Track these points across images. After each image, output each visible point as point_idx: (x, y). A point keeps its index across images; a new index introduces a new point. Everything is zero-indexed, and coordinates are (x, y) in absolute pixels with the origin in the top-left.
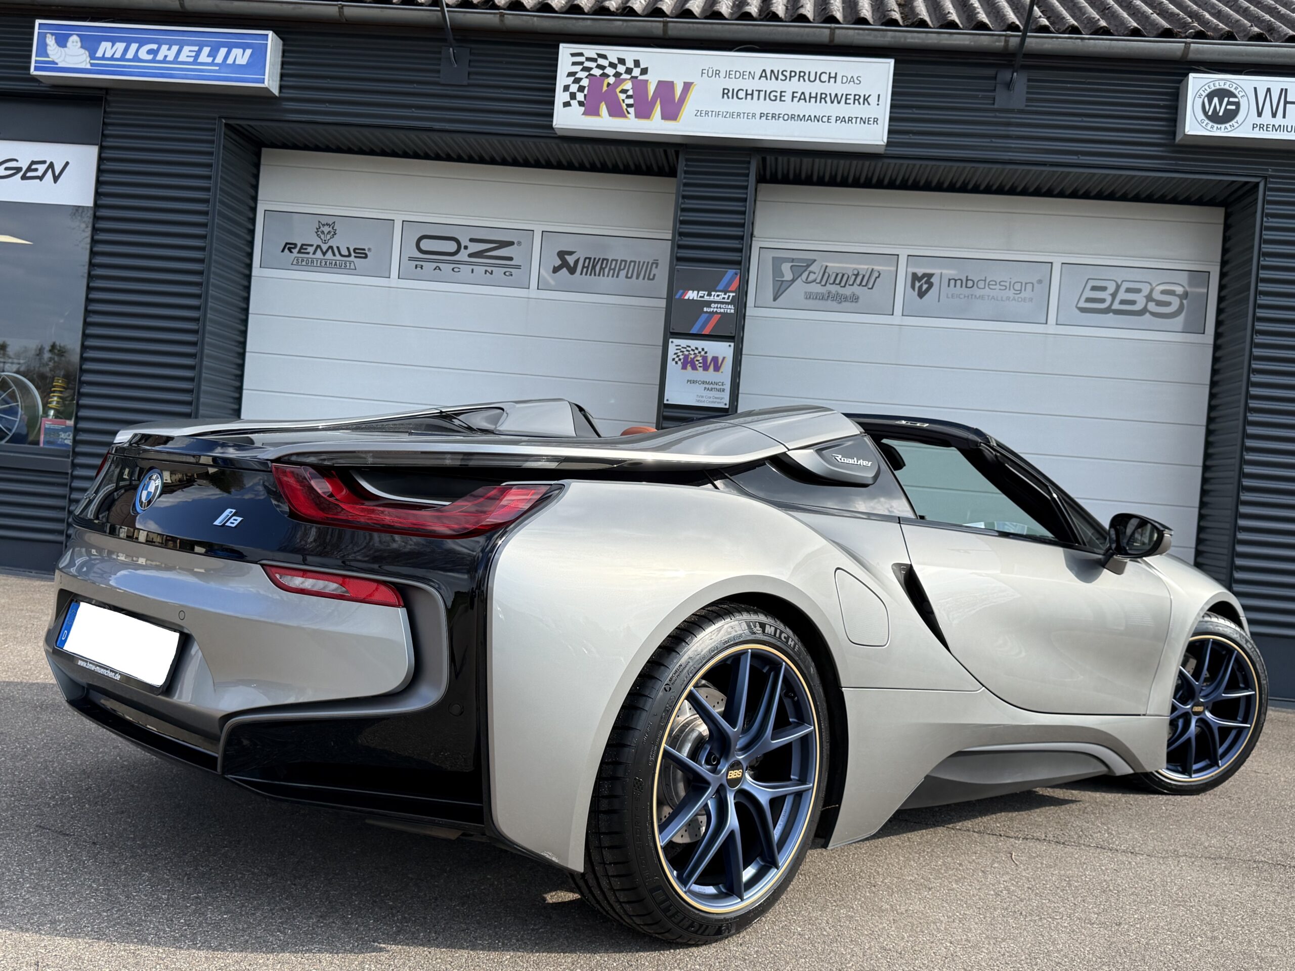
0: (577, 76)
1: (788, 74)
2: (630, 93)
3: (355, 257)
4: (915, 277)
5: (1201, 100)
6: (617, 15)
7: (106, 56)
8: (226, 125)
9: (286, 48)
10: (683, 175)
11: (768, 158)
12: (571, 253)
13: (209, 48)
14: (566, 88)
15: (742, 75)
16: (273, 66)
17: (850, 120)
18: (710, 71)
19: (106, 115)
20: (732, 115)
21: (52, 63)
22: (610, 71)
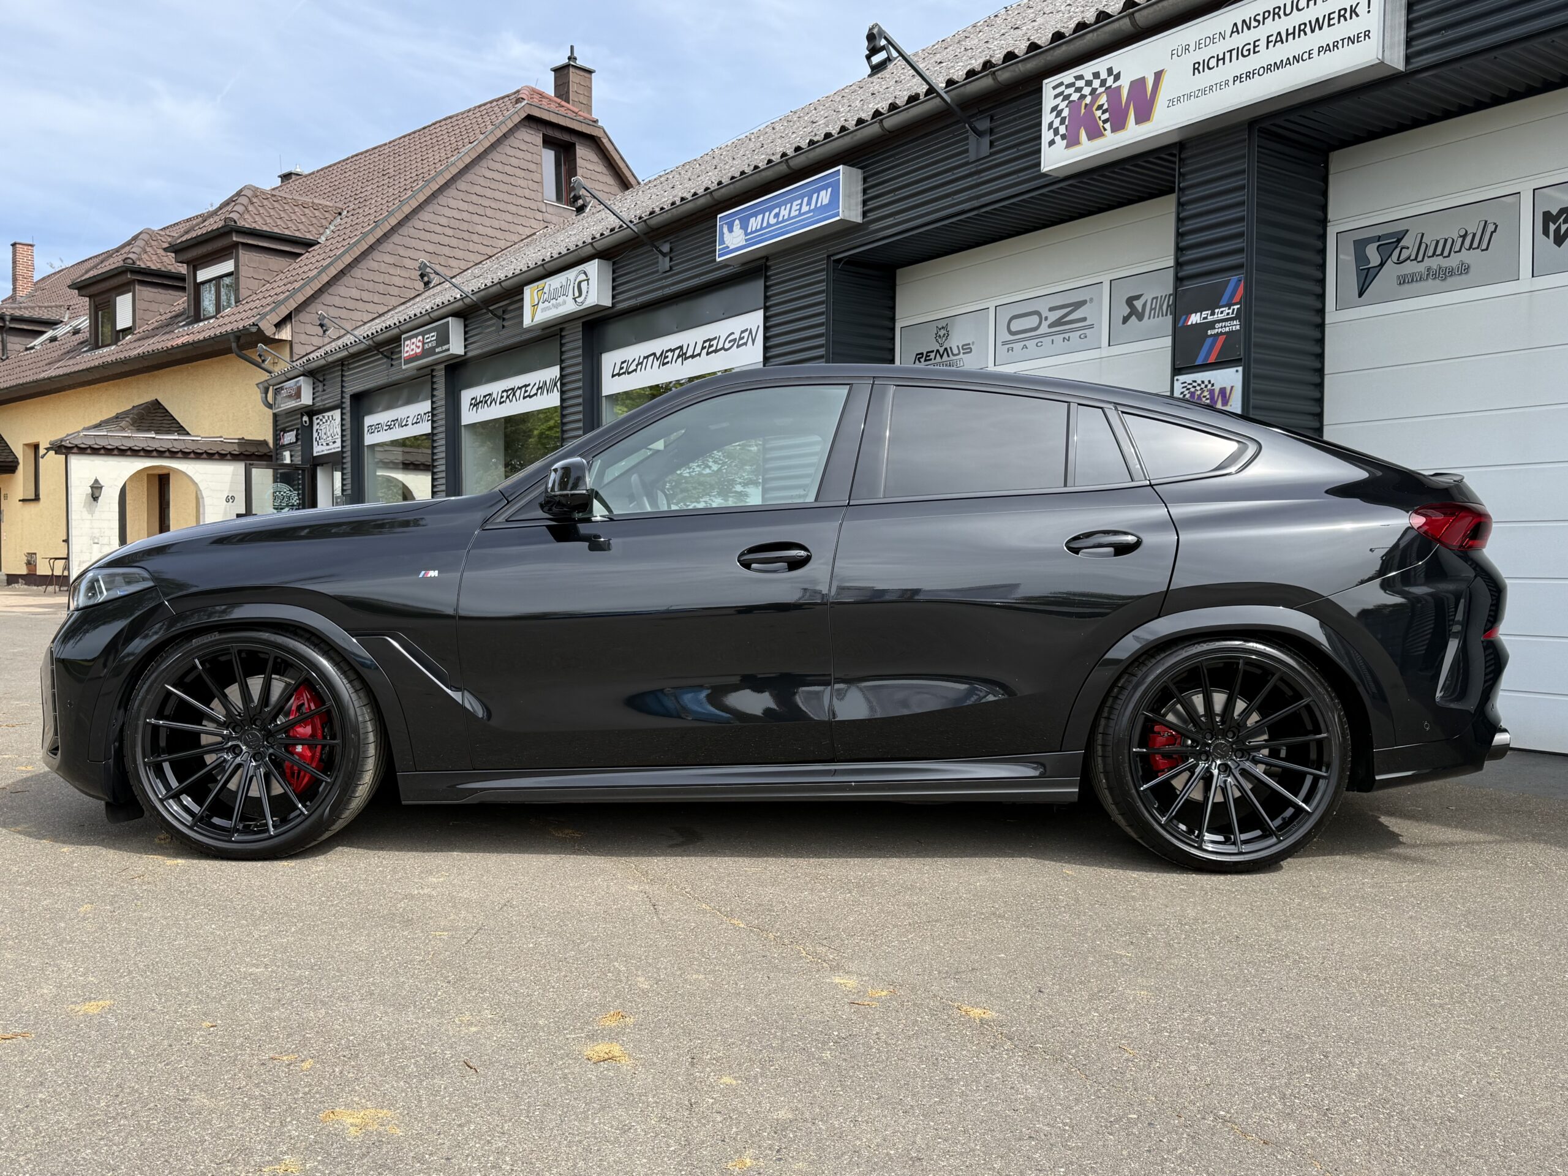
0: (1059, 109)
1: (1260, 18)
2: (1105, 107)
3: (964, 353)
4: (1548, 217)
6: (1091, 26)
7: (753, 230)
9: (867, 174)
10: (1180, 179)
12: (1138, 297)
13: (807, 198)
14: (1051, 125)
15: (1212, 40)
16: (849, 196)
17: (1336, 45)
18: (1180, 48)
19: (767, 278)
20: (1204, 92)
21: (728, 247)
22: (1087, 91)
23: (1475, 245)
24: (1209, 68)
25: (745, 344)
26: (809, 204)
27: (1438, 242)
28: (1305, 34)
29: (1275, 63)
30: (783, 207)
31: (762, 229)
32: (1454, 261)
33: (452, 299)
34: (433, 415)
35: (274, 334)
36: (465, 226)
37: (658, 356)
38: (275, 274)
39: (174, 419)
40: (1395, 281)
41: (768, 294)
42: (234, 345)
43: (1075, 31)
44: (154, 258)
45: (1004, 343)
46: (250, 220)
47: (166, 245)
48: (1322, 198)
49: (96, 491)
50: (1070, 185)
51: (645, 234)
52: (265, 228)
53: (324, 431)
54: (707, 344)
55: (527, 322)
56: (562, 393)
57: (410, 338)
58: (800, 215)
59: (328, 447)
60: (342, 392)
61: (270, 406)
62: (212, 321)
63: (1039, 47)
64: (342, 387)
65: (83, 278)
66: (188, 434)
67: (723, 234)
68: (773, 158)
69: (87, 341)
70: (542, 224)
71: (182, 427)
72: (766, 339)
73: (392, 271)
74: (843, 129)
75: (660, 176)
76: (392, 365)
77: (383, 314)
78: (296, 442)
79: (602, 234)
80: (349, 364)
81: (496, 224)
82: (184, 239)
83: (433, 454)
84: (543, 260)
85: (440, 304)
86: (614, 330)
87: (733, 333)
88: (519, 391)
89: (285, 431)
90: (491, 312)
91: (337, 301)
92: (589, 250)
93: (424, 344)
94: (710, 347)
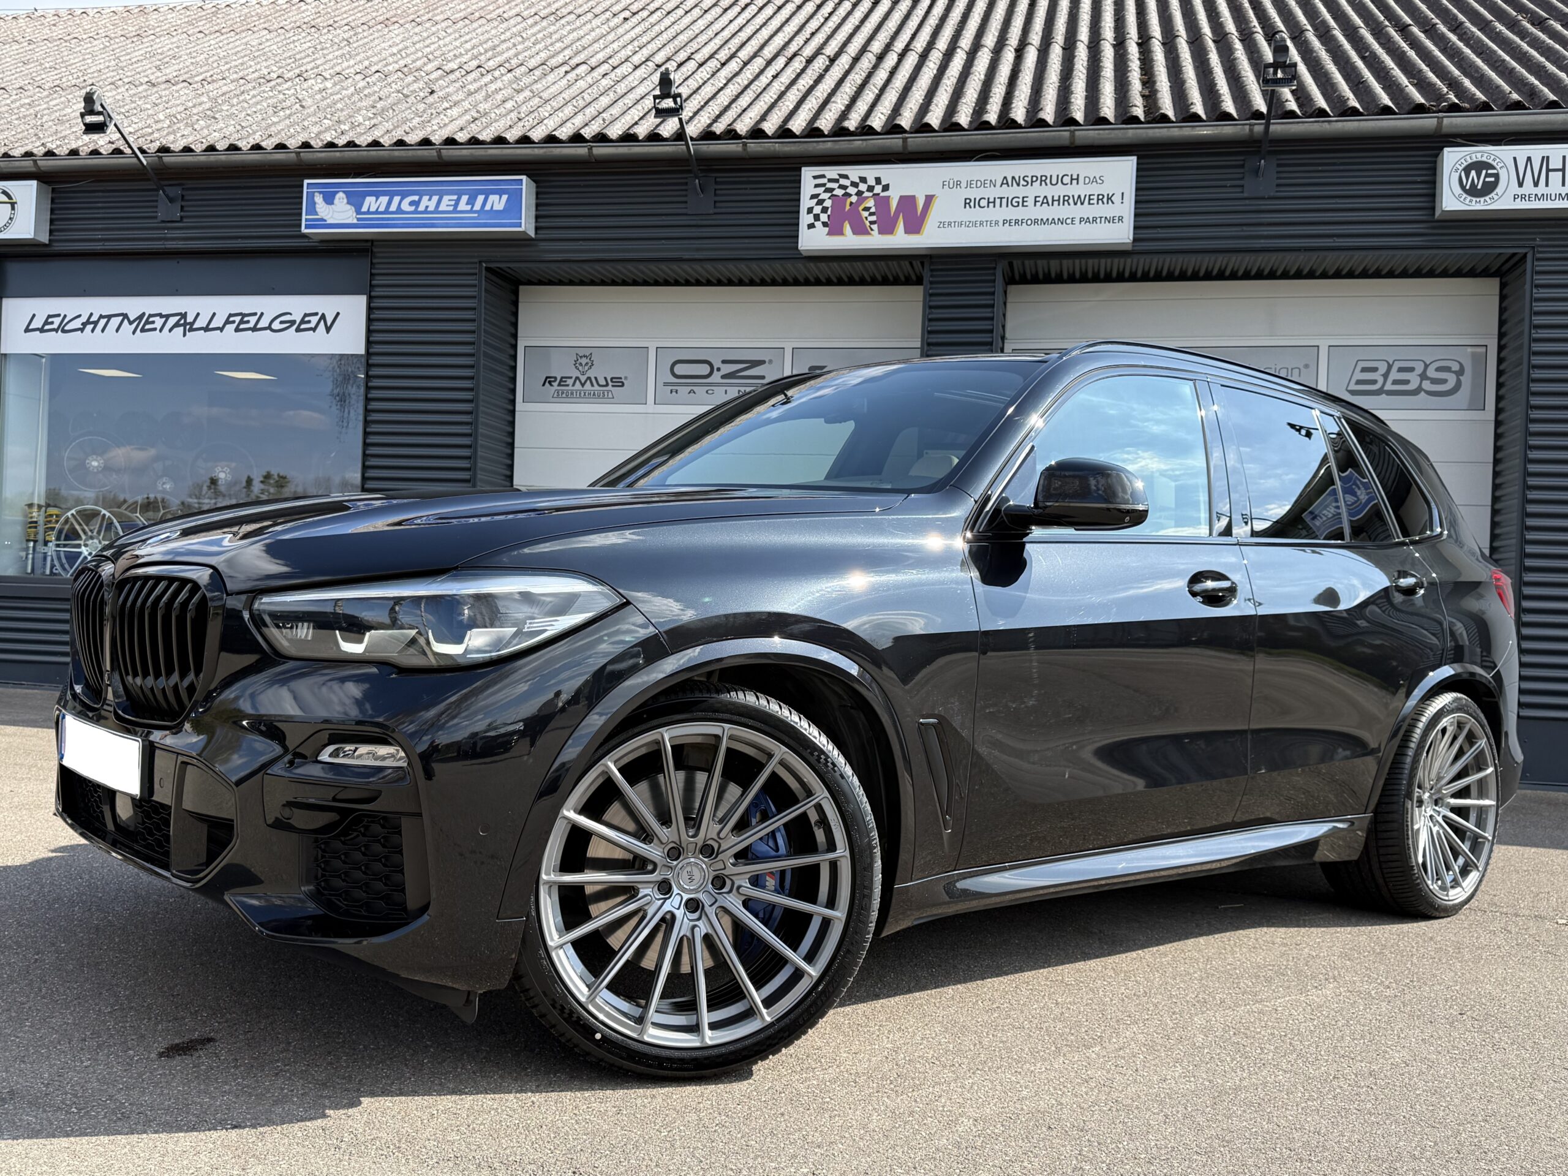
0: (820, 198)
1: (1029, 179)
2: (873, 210)
3: (613, 386)
5: (1458, 174)
6: (856, 135)
7: (371, 210)
8: (487, 269)
9: (540, 190)
10: (929, 286)
11: (1015, 263)
13: (467, 197)
15: (983, 184)
16: (528, 208)
17: (1095, 220)
18: (951, 182)
19: (373, 265)
20: (975, 224)
21: (323, 220)
22: (852, 190)
24: (979, 206)
25: (314, 329)
26: (471, 201)
28: (1069, 204)
29: (1042, 219)
30: (425, 198)
31: (387, 211)
37: (132, 319)
41: (374, 282)
43: (836, 133)
45: (666, 384)
48: (1000, 318)
51: (155, 170)
54: (238, 319)
58: (455, 211)
67: (315, 203)
68: (405, 138)
87: (291, 314)
92: (25, 167)
94: (241, 322)
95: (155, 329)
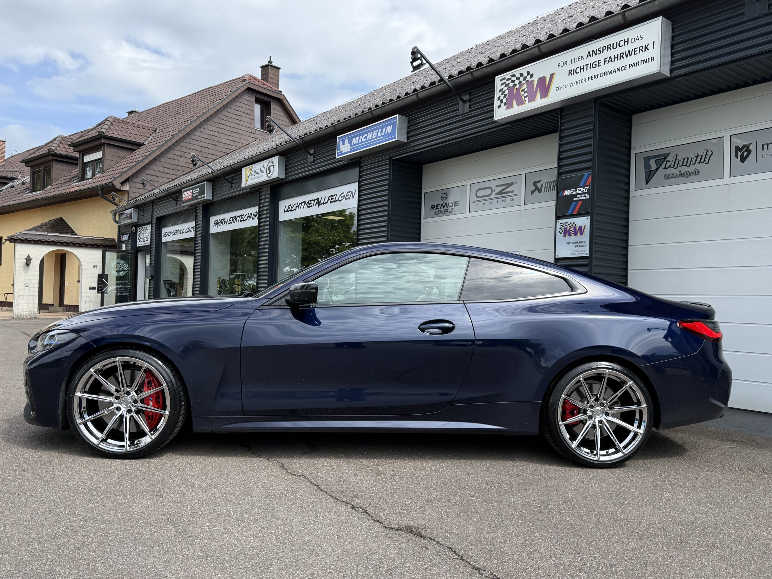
0: (503, 90)
1: (601, 50)
2: (526, 90)
4: (737, 149)
6: (519, 51)
7: (354, 144)
10: (560, 125)
12: (539, 182)
13: (380, 130)
14: (499, 98)
15: (578, 59)
16: (401, 129)
17: (638, 63)
18: (562, 63)
19: (360, 167)
20: (573, 84)
21: (342, 152)
22: (517, 82)
23: (702, 161)
24: (576, 73)
25: (349, 198)
26: (381, 132)
27: (684, 159)
28: (623, 58)
29: (608, 71)
30: (369, 134)
31: (358, 143)
32: (692, 168)
33: (207, 173)
34: (196, 228)
35: (120, 187)
36: (216, 139)
37: (306, 203)
38: (122, 158)
39: (70, 227)
40: (664, 177)
41: (361, 174)
42: (100, 192)
43: (511, 53)
44: (63, 149)
45: (474, 202)
46: (111, 132)
47: (69, 143)
48: (628, 136)
49: (28, 261)
50: (507, 127)
51: (302, 144)
52: (118, 136)
53: (142, 235)
54: (330, 198)
55: (243, 185)
56: (259, 219)
57: (186, 191)
58: (377, 137)
59: (144, 243)
60: (152, 216)
61: (116, 222)
62: (90, 180)
63: (495, 61)
64: (152, 214)
65: (28, 158)
66: (76, 234)
67: (340, 145)
68: (365, 110)
69: (28, 188)
70: (254, 139)
71: (73, 231)
72: (359, 196)
73: (180, 159)
74: (399, 97)
75: (311, 119)
76: (177, 204)
77: (174, 179)
78: (129, 240)
79: (281, 144)
80: (156, 203)
81: (231, 138)
82: (78, 140)
83: (195, 247)
84: (252, 155)
85: (201, 175)
86: (285, 190)
87: (343, 193)
88: (238, 218)
89: (124, 234)
90: (226, 179)
91: (152, 172)
92: (275, 151)
93: (192, 194)
94: (332, 199)
95: (311, 206)
